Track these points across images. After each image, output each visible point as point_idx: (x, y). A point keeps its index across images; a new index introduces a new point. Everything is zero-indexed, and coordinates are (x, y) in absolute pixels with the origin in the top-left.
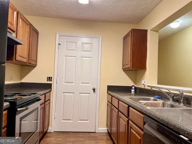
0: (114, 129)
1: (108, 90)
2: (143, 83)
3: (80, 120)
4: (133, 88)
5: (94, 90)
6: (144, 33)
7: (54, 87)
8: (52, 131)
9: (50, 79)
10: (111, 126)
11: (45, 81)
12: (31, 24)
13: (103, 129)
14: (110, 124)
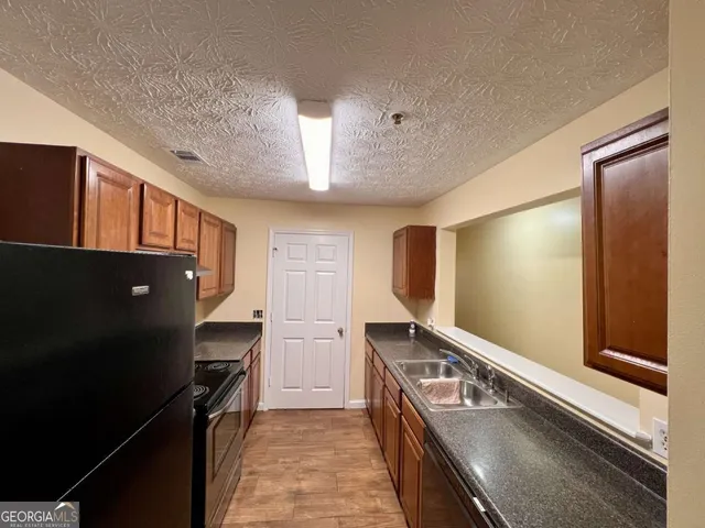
0: (377, 402)
1: (366, 332)
2: (429, 323)
3: (316, 387)
4: (413, 326)
5: (341, 332)
6: (430, 233)
7: (266, 329)
8: (265, 409)
9: (258, 313)
10: (372, 397)
11: (250, 319)
12: (222, 222)
13: (359, 402)
14: (370, 393)
